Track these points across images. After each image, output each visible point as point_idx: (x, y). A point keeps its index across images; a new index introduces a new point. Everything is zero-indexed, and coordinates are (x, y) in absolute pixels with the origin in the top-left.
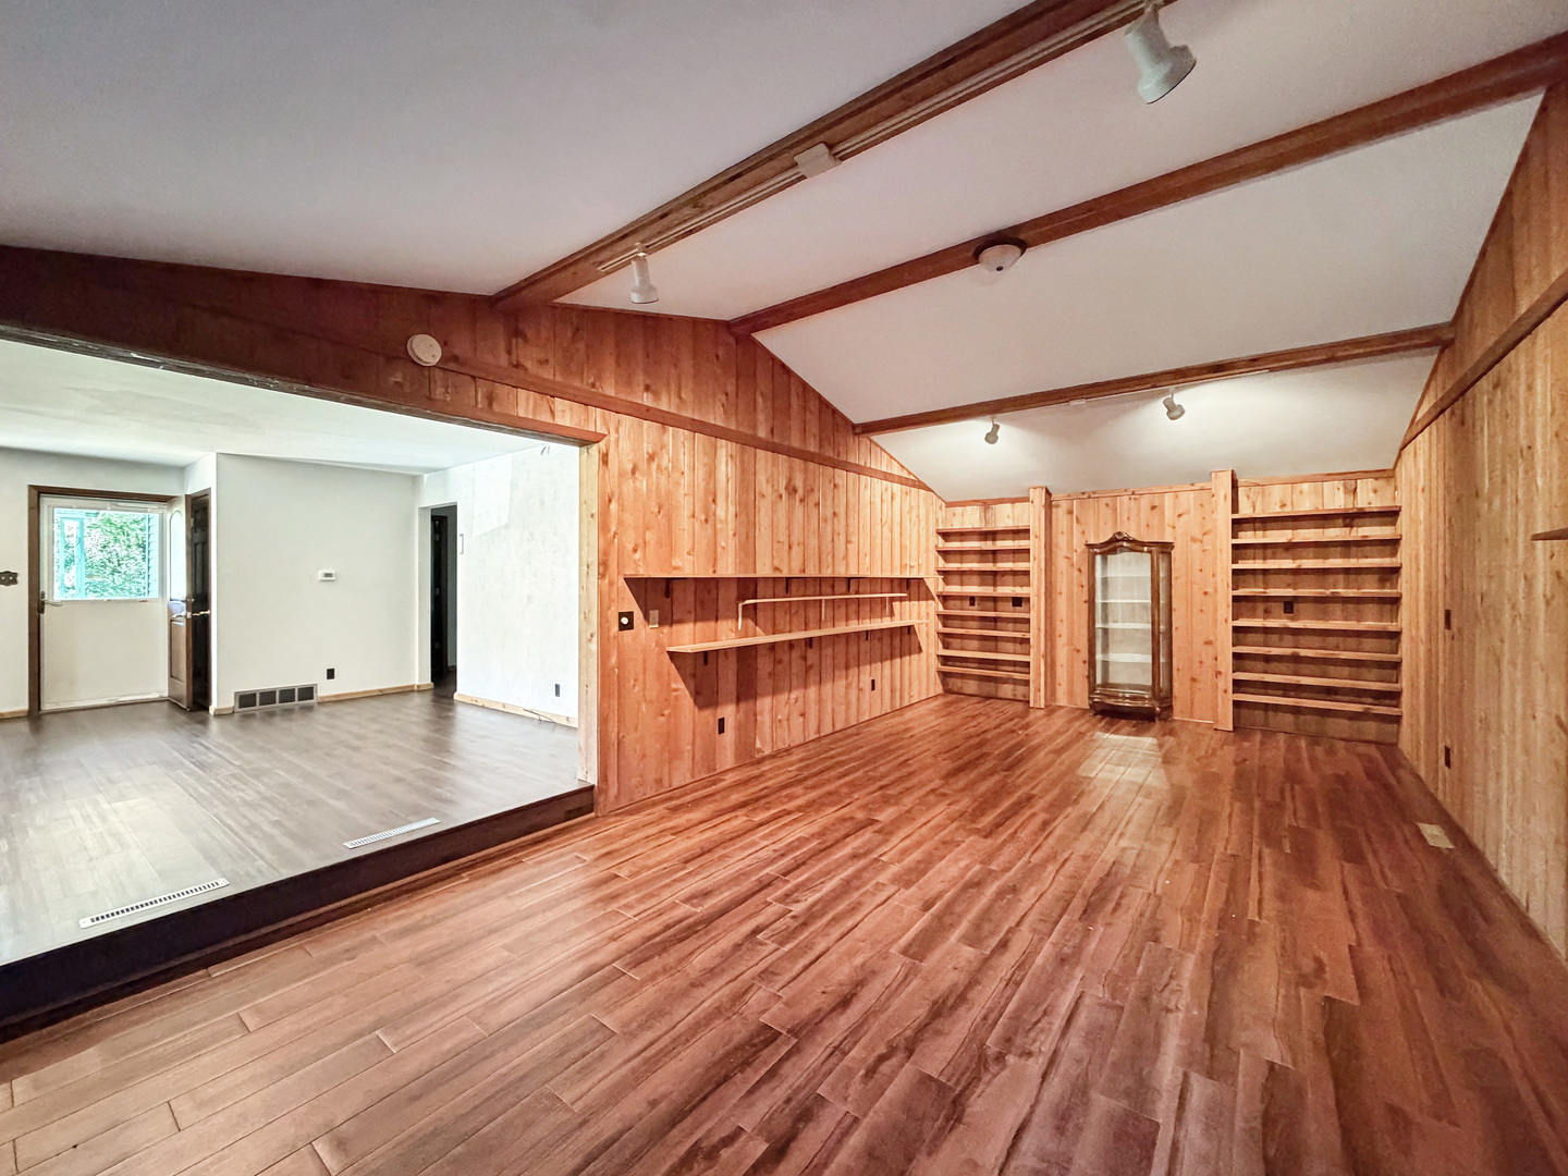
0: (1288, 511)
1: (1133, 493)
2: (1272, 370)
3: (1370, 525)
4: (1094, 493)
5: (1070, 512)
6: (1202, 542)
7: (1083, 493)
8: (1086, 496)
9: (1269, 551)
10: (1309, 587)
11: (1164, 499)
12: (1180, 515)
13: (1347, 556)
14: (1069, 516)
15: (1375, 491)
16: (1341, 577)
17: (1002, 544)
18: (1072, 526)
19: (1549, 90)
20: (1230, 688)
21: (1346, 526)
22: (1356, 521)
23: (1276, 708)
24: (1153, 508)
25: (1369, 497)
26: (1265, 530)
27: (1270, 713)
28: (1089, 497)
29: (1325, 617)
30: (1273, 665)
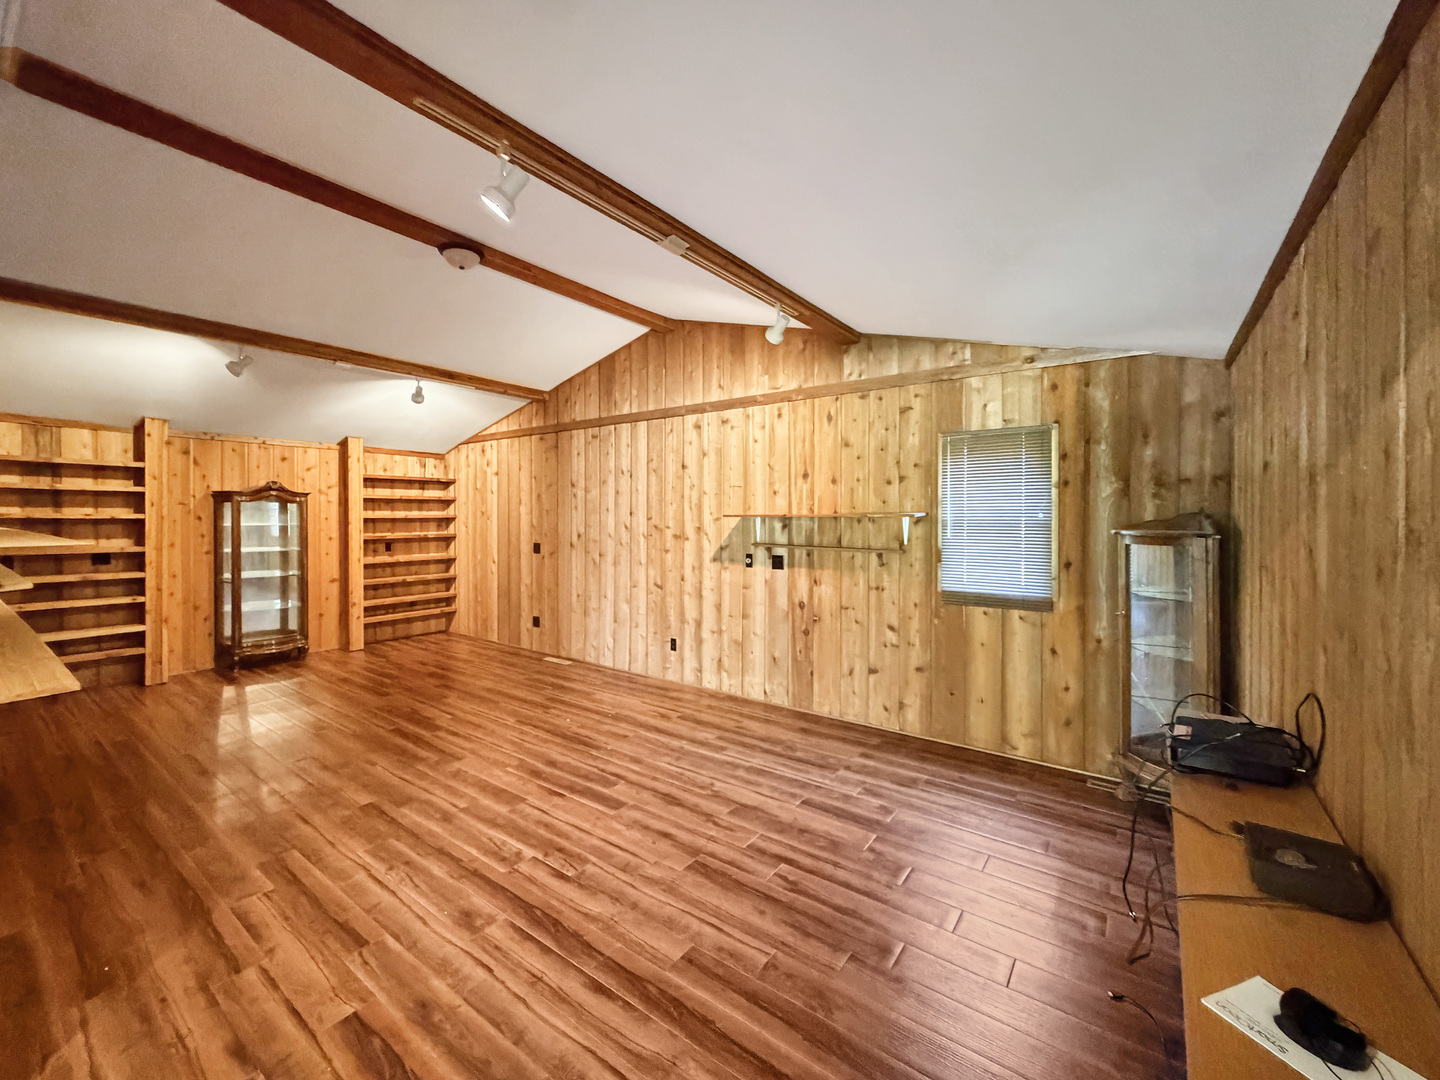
0: (388, 475)
1: (264, 443)
2: (477, 388)
3: (433, 489)
4: (219, 435)
5: (186, 452)
6: (327, 494)
7: (205, 434)
8: (208, 437)
9: (376, 505)
10: (400, 531)
11: (293, 452)
12: (308, 469)
13: (420, 509)
14: (185, 457)
15: (435, 467)
16: (418, 524)
17: (68, 483)
18: (188, 469)
19: (652, 330)
20: (362, 614)
21: (420, 489)
22: (426, 486)
23: (380, 624)
24: (284, 459)
25: (432, 471)
26: (374, 487)
27: (377, 629)
28: (212, 439)
29: (409, 552)
30: (381, 592)
